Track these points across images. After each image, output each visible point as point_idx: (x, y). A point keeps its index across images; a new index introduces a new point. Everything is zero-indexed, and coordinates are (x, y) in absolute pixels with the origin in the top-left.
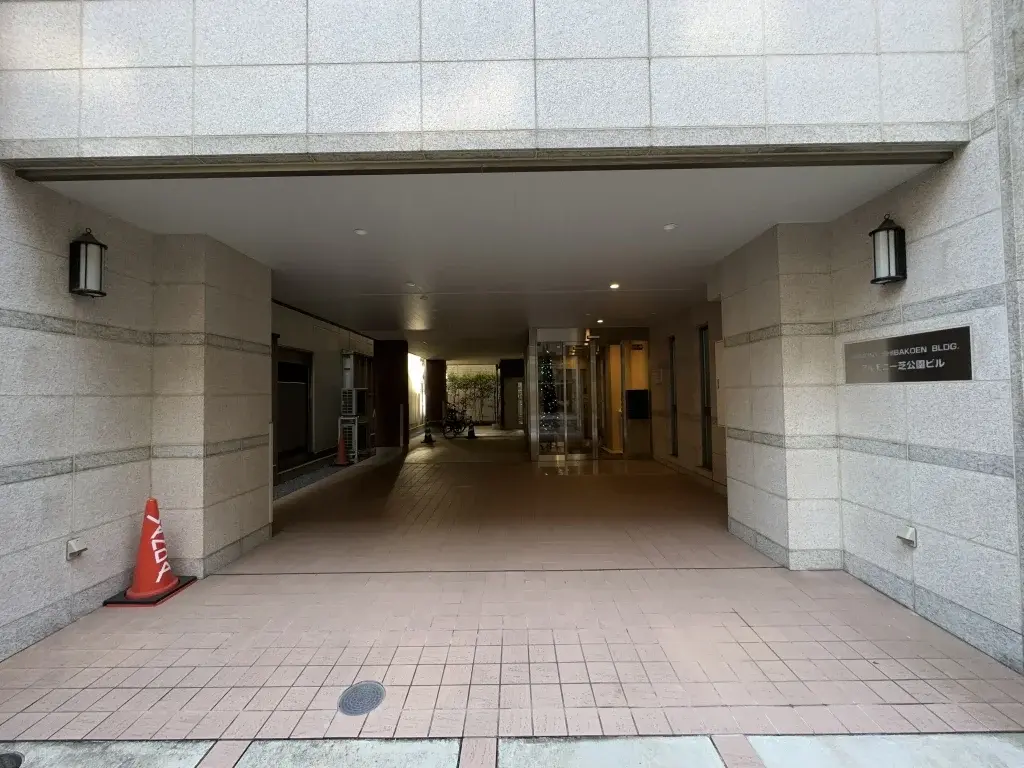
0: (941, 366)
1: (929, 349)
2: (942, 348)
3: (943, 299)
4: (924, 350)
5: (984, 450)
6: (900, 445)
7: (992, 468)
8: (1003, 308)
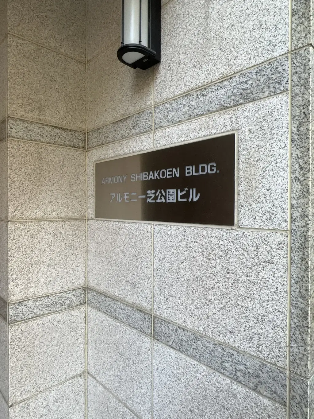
0: (195, 199)
1: (182, 172)
2: (197, 170)
3: (202, 89)
4: (176, 173)
5: (244, 346)
6: (145, 314)
7: (255, 380)
8: (285, 99)
